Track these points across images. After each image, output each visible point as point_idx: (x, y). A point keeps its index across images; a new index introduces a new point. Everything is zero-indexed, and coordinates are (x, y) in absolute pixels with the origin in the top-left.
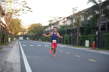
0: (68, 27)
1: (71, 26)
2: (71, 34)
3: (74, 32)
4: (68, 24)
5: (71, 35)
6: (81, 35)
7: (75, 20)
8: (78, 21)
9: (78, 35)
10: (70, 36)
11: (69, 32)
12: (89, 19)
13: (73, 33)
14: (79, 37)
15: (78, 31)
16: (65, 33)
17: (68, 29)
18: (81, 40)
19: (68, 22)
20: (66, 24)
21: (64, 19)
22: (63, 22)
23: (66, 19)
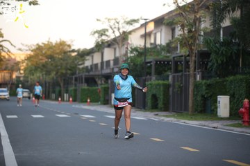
0: (159, 53)
1: (169, 47)
2: (168, 76)
3: (180, 68)
4: (158, 42)
5: (170, 77)
6: (203, 78)
7: (183, 27)
8: (190, 31)
9: (191, 80)
10: (166, 82)
11: (162, 67)
12: (226, 23)
13: (176, 71)
14: (197, 86)
15: (192, 65)
16: (150, 74)
17: (160, 57)
18: (203, 96)
19: (158, 35)
20: (152, 41)
21: (145, 25)
22: (142, 36)
23: (151, 27)
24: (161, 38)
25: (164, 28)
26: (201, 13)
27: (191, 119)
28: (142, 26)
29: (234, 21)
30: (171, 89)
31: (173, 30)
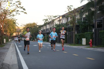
1: (66, 24)
3: (70, 30)
4: (63, 23)
6: (77, 33)
7: (71, 18)
8: (73, 19)
9: (74, 34)
12: (84, 16)
14: (76, 36)
15: (74, 29)
18: (78, 39)
19: (63, 20)
20: (61, 22)
21: (59, 17)
22: (58, 21)
23: (61, 18)
24: (64, 21)
25: (65, 18)
26: (76, 14)
27: (74, 46)
28: (58, 18)
29: (86, 15)
30: (68, 37)
31: (68, 19)
